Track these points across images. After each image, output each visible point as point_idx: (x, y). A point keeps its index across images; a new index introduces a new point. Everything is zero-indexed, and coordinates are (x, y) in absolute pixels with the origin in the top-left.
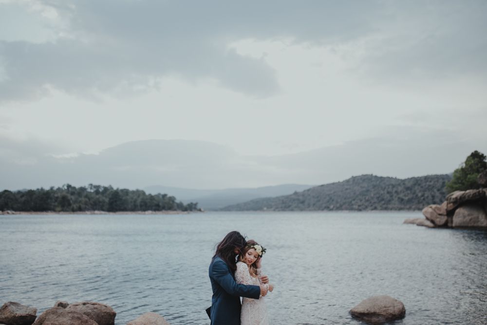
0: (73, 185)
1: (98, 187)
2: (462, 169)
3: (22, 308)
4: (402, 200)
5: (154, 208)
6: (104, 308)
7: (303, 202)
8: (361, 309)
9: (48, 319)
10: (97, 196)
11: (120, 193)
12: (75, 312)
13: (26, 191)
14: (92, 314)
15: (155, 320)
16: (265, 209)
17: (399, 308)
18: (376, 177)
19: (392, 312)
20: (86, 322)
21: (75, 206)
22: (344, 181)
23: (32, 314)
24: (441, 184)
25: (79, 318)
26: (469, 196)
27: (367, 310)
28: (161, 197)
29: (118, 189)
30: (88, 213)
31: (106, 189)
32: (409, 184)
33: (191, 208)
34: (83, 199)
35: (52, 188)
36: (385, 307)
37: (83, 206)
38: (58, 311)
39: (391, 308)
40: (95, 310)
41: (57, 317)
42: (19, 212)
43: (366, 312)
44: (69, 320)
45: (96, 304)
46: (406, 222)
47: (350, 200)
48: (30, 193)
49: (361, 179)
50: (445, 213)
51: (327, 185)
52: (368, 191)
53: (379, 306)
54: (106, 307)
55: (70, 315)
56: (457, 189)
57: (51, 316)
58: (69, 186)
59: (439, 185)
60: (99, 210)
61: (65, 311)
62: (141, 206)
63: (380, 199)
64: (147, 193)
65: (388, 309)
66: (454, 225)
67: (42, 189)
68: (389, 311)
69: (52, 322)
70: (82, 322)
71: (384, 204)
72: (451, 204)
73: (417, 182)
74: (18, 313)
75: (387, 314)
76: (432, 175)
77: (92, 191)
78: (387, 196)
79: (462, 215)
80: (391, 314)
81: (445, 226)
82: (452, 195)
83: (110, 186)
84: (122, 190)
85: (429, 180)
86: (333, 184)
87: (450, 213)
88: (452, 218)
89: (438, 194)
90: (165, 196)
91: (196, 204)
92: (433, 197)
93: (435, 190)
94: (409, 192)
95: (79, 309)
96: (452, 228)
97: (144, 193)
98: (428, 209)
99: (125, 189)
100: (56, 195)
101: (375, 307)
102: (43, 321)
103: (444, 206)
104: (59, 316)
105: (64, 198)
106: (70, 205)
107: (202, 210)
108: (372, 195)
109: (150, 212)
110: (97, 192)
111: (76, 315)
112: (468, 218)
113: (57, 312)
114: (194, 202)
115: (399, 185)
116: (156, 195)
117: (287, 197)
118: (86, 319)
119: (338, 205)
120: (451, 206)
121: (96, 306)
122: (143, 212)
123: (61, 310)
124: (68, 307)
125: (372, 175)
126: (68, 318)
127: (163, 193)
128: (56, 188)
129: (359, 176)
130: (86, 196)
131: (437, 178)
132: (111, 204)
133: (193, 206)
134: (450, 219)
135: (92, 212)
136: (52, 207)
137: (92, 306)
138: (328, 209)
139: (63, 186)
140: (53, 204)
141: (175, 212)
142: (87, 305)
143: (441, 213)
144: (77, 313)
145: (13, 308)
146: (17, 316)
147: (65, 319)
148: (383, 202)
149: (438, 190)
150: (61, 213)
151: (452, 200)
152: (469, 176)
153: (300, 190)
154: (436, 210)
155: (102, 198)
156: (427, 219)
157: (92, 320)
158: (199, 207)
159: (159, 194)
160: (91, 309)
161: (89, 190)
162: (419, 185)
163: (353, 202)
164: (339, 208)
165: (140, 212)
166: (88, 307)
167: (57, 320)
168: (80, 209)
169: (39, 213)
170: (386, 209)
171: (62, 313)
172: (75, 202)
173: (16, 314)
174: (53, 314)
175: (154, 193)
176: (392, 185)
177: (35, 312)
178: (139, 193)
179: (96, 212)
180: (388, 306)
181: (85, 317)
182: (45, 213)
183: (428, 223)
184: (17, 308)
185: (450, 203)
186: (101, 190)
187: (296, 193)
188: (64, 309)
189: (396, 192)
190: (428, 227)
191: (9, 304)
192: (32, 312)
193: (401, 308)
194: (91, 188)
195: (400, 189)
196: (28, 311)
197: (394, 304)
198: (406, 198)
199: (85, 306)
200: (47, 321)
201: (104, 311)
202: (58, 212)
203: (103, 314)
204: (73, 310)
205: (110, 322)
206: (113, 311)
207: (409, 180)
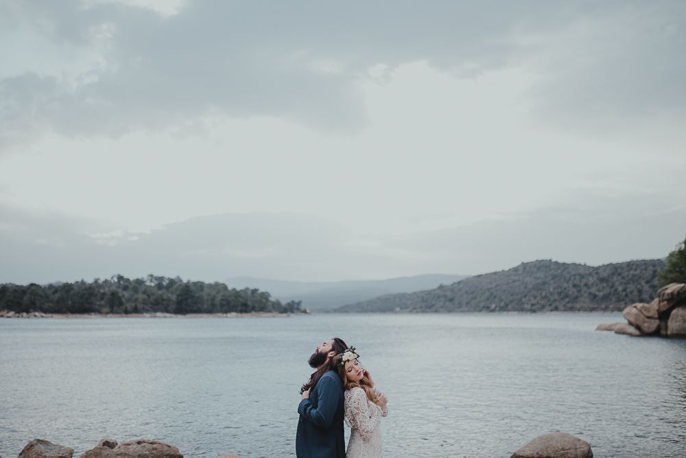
0: (126, 276)
1: (161, 279)
2: (680, 252)
3: (52, 447)
4: (595, 296)
5: (239, 308)
6: (167, 448)
7: (451, 300)
8: (528, 453)
10: (160, 292)
11: (192, 288)
12: (126, 454)
13: (61, 284)
14: (150, 457)
16: (398, 309)
17: (584, 451)
18: (556, 263)
19: (573, 456)
21: (129, 306)
22: (510, 270)
23: (67, 457)
24: (651, 272)
27: (538, 454)
28: (249, 293)
29: (189, 282)
30: (147, 315)
31: (172, 282)
32: (604, 274)
33: (291, 308)
34: (141, 296)
35: (96, 281)
36: (563, 449)
37: (140, 306)
38: (103, 452)
39: (572, 451)
40: (154, 452)
42: (50, 315)
43: (536, 456)
45: (156, 443)
46: (599, 328)
47: (520, 296)
48: (67, 288)
49: (535, 266)
50: (656, 316)
51: (486, 274)
52: (544, 283)
53: (554, 448)
54: (169, 447)
55: (119, 457)
56: (673, 281)
58: (120, 278)
59: (648, 274)
60: (162, 311)
61: (113, 452)
62: (222, 306)
63: (564, 295)
64: (230, 287)
65: (567, 453)
66: (669, 333)
67: (83, 282)
68: (569, 455)
71: (568, 302)
72: (665, 303)
73: (615, 269)
74: (48, 454)
76: (637, 261)
77: (153, 285)
78: (573, 291)
79: (680, 318)
81: (657, 333)
82: (667, 289)
83: (178, 277)
84: (195, 284)
85: (634, 267)
86: (495, 273)
87: (664, 316)
88: (667, 323)
89: (646, 288)
90: (254, 291)
91: (299, 303)
92: (640, 292)
93: (643, 282)
94: (605, 285)
96: (666, 337)
97: (225, 287)
98: (631, 310)
99: (198, 282)
100: (102, 291)
101: (549, 449)
103: (655, 304)
105: (114, 294)
106: (121, 304)
107: (308, 311)
108: (551, 289)
109: (234, 314)
110: (160, 286)
113: (101, 454)
114: (297, 300)
115: (590, 274)
116: (242, 291)
117: (429, 292)
119: (502, 304)
120: (664, 305)
122: (225, 315)
123: (107, 451)
124: (117, 447)
125: (550, 260)
127: (252, 287)
128: (101, 280)
129: (532, 262)
130: (144, 292)
131: (645, 264)
132: (179, 303)
133: (296, 306)
134: (663, 324)
135: (153, 314)
136: (97, 307)
137: (150, 446)
138: (487, 309)
139: (112, 278)
140: (98, 303)
141: (270, 314)
142: (143, 444)
143: (650, 315)
144: (129, 455)
145: (41, 447)
148: (567, 300)
149: (647, 282)
150: (108, 315)
151: (666, 297)
153: (448, 283)
154: (643, 311)
155: (166, 295)
156: (630, 323)
158: (303, 307)
159: (247, 289)
160: (149, 450)
161: (148, 283)
162: (619, 274)
163: (524, 300)
164: (504, 308)
165: (220, 314)
166: (144, 447)
168: (136, 311)
169: (78, 315)
170: (572, 309)
171: (108, 454)
172: (129, 300)
173: (46, 457)
174: (96, 456)
176: (580, 274)
177: (71, 453)
178: (219, 287)
179: (158, 314)
180: (567, 448)
182: (86, 316)
183: (632, 330)
184: (47, 448)
185: (663, 301)
186: (165, 283)
187: (441, 287)
188: (111, 450)
189: (586, 285)
190: (631, 335)
191: (36, 442)
192: (67, 454)
193: (586, 451)
194: (151, 281)
195: (591, 280)
196: (61, 452)
197: (576, 445)
198: (601, 294)
199: (139, 446)
201: (166, 453)
202: (106, 314)
203: (165, 457)
204: (124, 451)
206: (178, 453)
207: (605, 267)
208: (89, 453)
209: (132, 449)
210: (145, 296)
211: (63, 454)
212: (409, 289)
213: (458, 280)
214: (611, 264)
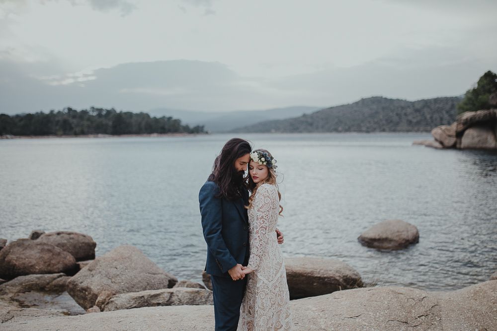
1: (100, 110)
2: (474, 90)
4: (411, 122)
5: (159, 130)
6: (82, 237)
7: (311, 124)
8: (371, 234)
9: (12, 252)
10: (100, 120)
11: (124, 116)
12: (45, 244)
13: (25, 115)
14: (68, 245)
16: (273, 131)
17: (413, 233)
18: (386, 99)
19: (405, 237)
20: (59, 254)
21: (78, 130)
22: (353, 103)
23: (1, 246)
24: (450, 106)
25: (49, 251)
26: (479, 117)
27: (379, 235)
28: (166, 120)
29: (121, 112)
30: (92, 136)
31: (109, 112)
32: (418, 106)
33: (197, 130)
34: (86, 123)
35: (52, 112)
36: (398, 232)
37: (86, 130)
38: (25, 242)
39: (405, 233)
40: (71, 241)
41: (23, 250)
42: (18, 137)
43: (377, 237)
44: (39, 252)
45: (73, 233)
46: (414, 144)
47: (359, 122)
48: (29, 117)
49: (371, 101)
50: (454, 134)
51: (337, 107)
52: (377, 113)
53: (391, 231)
54: (84, 236)
55: (39, 247)
56: (467, 110)
57: (16, 249)
58: (70, 109)
59: (448, 107)
60: (102, 133)
61: (33, 243)
62: (146, 129)
63: (389, 121)
64: (152, 115)
65: (401, 234)
66: (462, 146)
67: (42, 113)
68: (403, 236)
69: (17, 255)
70: (53, 254)
71: (393, 126)
73: (426, 103)
75: (400, 239)
76: (442, 98)
77: (95, 114)
78: (396, 119)
79: (471, 137)
80: (404, 239)
81: (454, 147)
82: (463, 116)
83: (113, 109)
84: (126, 113)
85: (439, 102)
86: (343, 106)
87: (460, 135)
88: (461, 140)
89: (446, 116)
90: (170, 118)
91: (203, 127)
92: (442, 119)
93: (444, 112)
94: (418, 114)
95: (52, 240)
96: (460, 149)
97: (147, 116)
98: (437, 131)
99: (128, 112)
100: (57, 119)
101: (387, 232)
102: (8, 254)
103: (454, 127)
104: (26, 248)
105: (65, 121)
106: (71, 128)
107: (209, 131)
108: (381, 117)
109: (155, 135)
110: (100, 115)
111: (46, 247)
112: (476, 140)
113: (23, 244)
114: (201, 125)
115: (409, 107)
116: (161, 118)
117: (296, 119)
118: (59, 251)
119: (347, 127)
120: (461, 127)
121: (72, 236)
122: (148, 135)
123: (31, 242)
124: (40, 238)
125: (382, 97)
126: (36, 251)
127: (168, 115)
128: (56, 111)
129: (369, 98)
130: (88, 120)
131: (446, 100)
132: (114, 127)
133: (200, 129)
134: (458, 141)
135: (96, 135)
136: (53, 131)
137: (67, 236)
138: (336, 130)
139: (64, 109)
140: (54, 128)
141: (181, 135)
142: (62, 235)
143: (450, 134)
144: (48, 244)
147: (33, 252)
148: (392, 124)
149: (447, 112)
150: (63, 137)
151: (462, 121)
152: (480, 97)
153: (309, 112)
154: (446, 131)
155: (104, 121)
156: (436, 140)
157: (67, 252)
158: (205, 129)
159: (164, 117)
160: (67, 240)
161: (91, 113)
162: (429, 107)
163: (362, 124)
164: (348, 130)
165: (145, 135)
166: (63, 237)
167: (23, 254)
170: (394, 131)
171: (29, 245)
172: (77, 126)
174: (19, 246)
175: (159, 116)
176: (402, 107)
177: (5, 243)
178: (143, 116)
179: (100, 135)
180: (401, 231)
181: (58, 249)
182: (46, 137)
183: (437, 144)
185: (460, 124)
186: (104, 113)
187: (304, 116)
188: (33, 240)
189: (406, 114)
190: (436, 148)
192: (1, 244)
194: (93, 111)
195: (409, 111)
198: (414, 121)
199: (59, 236)
200: (11, 254)
201: (82, 241)
202: (60, 136)
203: (80, 245)
204: (45, 241)
205: (90, 254)
206: (92, 241)
207: (419, 102)
208: (13, 244)
209: (52, 239)
210: (89, 123)
212: (281, 117)
213: (316, 110)
214: (423, 100)
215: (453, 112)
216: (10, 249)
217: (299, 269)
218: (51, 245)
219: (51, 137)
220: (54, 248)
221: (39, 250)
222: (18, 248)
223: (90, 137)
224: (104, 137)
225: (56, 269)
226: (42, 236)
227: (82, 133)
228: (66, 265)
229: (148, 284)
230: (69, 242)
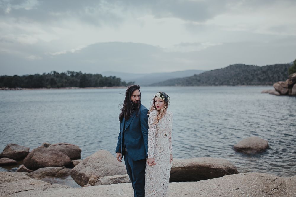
0: (57, 72)
1: (73, 73)
3: (19, 147)
4: (260, 79)
5: (108, 85)
6: (73, 147)
7: (199, 81)
8: (241, 146)
10: (73, 78)
12: (53, 150)
13: (28, 76)
14: (66, 151)
15: (105, 155)
16: (176, 85)
17: (265, 145)
18: (244, 65)
19: (260, 147)
20: (61, 156)
22: (225, 68)
23: (27, 151)
25: (56, 154)
27: (245, 146)
28: (112, 78)
29: (85, 74)
30: (68, 88)
31: (78, 74)
32: (264, 70)
34: (64, 80)
35: (44, 74)
36: (256, 144)
37: (64, 84)
38: (42, 149)
39: (260, 145)
40: (67, 148)
41: (41, 153)
42: (24, 89)
43: (244, 147)
44: (50, 155)
45: (68, 144)
46: (263, 92)
47: (228, 79)
48: (31, 77)
50: (287, 86)
51: (215, 70)
52: (239, 74)
53: (252, 143)
54: (75, 146)
55: (50, 152)
56: (295, 72)
57: (37, 153)
58: (55, 72)
59: (283, 70)
60: (74, 86)
62: (100, 84)
63: (247, 79)
64: (103, 76)
65: (258, 146)
66: (292, 94)
67: (38, 74)
68: (259, 146)
69: (38, 156)
70: (58, 156)
71: (249, 82)
72: (291, 81)
73: (269, 68)
74: (17, 150)
75: (257, 148)
76: (279, 64)
77: (69, 75)
78: (251, 77)
80: (260, 148)
81: (287, 94)
82: (292, 75)
83: (80, 72)
84: (88, 75)
85: (277, 67)
86: (218, 70)
87: (290, 87)
89: (282, 75)
90: (114, 77)
92: (279, 77)
93: (280, 73)
94: (264, 74)
95: (56, 148)
96: (291, 96)
97: (101, 76)
98: (277, 84)
100: (47, 78)
101: (250, 144)
102: (32, 156)
103: (287, 82)
104: (43, 152)
105: (52, 79)
106: (56, 84)
108: (242, 76)
109: (105, 87)
110: (72, 76)
111: (54, 152)
113: (41, 150)
114: (133, 81)
115: (259, 70)
116: (109, 77)
117: (190, 78)
118: (61, 154)
119: (221, 82)
121: (67, 146)
122: (101, 88)
123: (45, 149)
124: (49, 147)
125: (242, 64)
126: (49, 154)
127: (113, 75)
128: (46, 73)
129: (234, 65)
130: (66, 78)
131: (282, 65)
132: (81, 83)
134: (290, 90)
135: (70, 88)
136: (45, 85)
137: (65, 146)
138: (215, 84)
139: (51, 72)
140: (45, 83)
141: (121, 87)
142: (62, 145)
143: (285, 86)
144: (55, 150)
145: (14, 147)
146: (16, 152)
147: (47, 155)
149: (282, 73)
151: (292, 79)
153: (198, 73)
154: (282, 85)
155: (75, 79)
156: (276, 90)
157: (66, 154)
159: (111, 77)
160: (65, 148)
161: (67, 74)
162: (271, 70)
163: (230, 81)
164: (222, 84)
165: (99, 88)
166: (62, 146)
167: (42, 155)
169: (37, 89)
170: (250, 84)
171: (44, 150)
172: (59, 82)
173: (16, 151)
175: (107, 76)
176: (254, 70)
177: (29, 150)
178: (98, 76)
179: (72, 88)
180: (258, 143)
181: (60, 153)
182: (41, 89)
183: (277, 93)
184: (17, 148)
185: (291, 80)
186: (75, 74)
187: (195, 75)
188: (46, 148)
189: (257, 74)
190: (276, 95)
191: (10, 145)
192: (26, 150)
193: (266, 145)
194: (69, 73)
195: (259, 72)
196: (23, 149)
197: (262, 142)
198: (263, 78)
199: (60, 146)
200: (35, 156)
201: (73, 149)
202: (49, 88)
203: (72, 151)
204: (52, 148)
205: (78, 156)
206: (79, 149)
207: (265, 67)
208: (35, 150)
210: (66, 80)
211: (24, 150)
212: (181, 76)
213: (202, 72)
214: (268, 66)
215: (286, 73)
216: (34, 153)
217: (203, 163)
218: (57, 151)
219: (44, 89)
220: (58, 152)
221: (50, 153)
222: (38, 152)
223: (66, 89)
224: (75, 89)
225: (60, 164)
226: (50, 146)
227: (62, 86)
228: (65, 162)
229: (117, 172)
230: (66, 149)
